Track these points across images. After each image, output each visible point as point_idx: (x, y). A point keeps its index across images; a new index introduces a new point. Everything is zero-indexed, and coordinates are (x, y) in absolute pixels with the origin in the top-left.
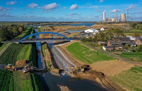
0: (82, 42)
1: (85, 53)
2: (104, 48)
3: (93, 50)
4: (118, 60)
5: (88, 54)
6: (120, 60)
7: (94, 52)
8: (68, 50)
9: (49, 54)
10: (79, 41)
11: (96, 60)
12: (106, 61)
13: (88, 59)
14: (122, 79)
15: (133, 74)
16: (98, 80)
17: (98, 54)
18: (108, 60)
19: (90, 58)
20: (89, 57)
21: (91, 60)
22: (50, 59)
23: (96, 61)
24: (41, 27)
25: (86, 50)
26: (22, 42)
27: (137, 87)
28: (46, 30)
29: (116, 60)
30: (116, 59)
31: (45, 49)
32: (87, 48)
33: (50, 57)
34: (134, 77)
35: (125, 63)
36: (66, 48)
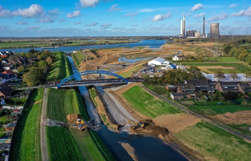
0: (143, 85)
1: (147, 103)
2: (172, 97)
3: (158, 99)
4: (186, 113)
5: (151, 105)
6: (187, 113)
7: (159, 102)
8: (126, 98)
9: (102, 104)
10: (140, 83)
11: (160, 113)
12: (172, 115)
13: (151, 111)
14: (186, 135)
15: (198, 130)
16: (160, 136)
17: (163, 106)
18: (174, 113)
19: (154, 111)
20: (152, 109)
21: (155, 113)
22: (105, 112)
23: (160, 115)
24: (76, 52)
25: (149, 99)
26: (62, 86)
27: (198, 143)
28: (87, 60)
29: (183, 114)
30: (183, 112)
31: (94, 97)
32: (150, 96)
33: (103, 108)
34: (198, 133)
35: (192, 117)
36: (123, 94)
